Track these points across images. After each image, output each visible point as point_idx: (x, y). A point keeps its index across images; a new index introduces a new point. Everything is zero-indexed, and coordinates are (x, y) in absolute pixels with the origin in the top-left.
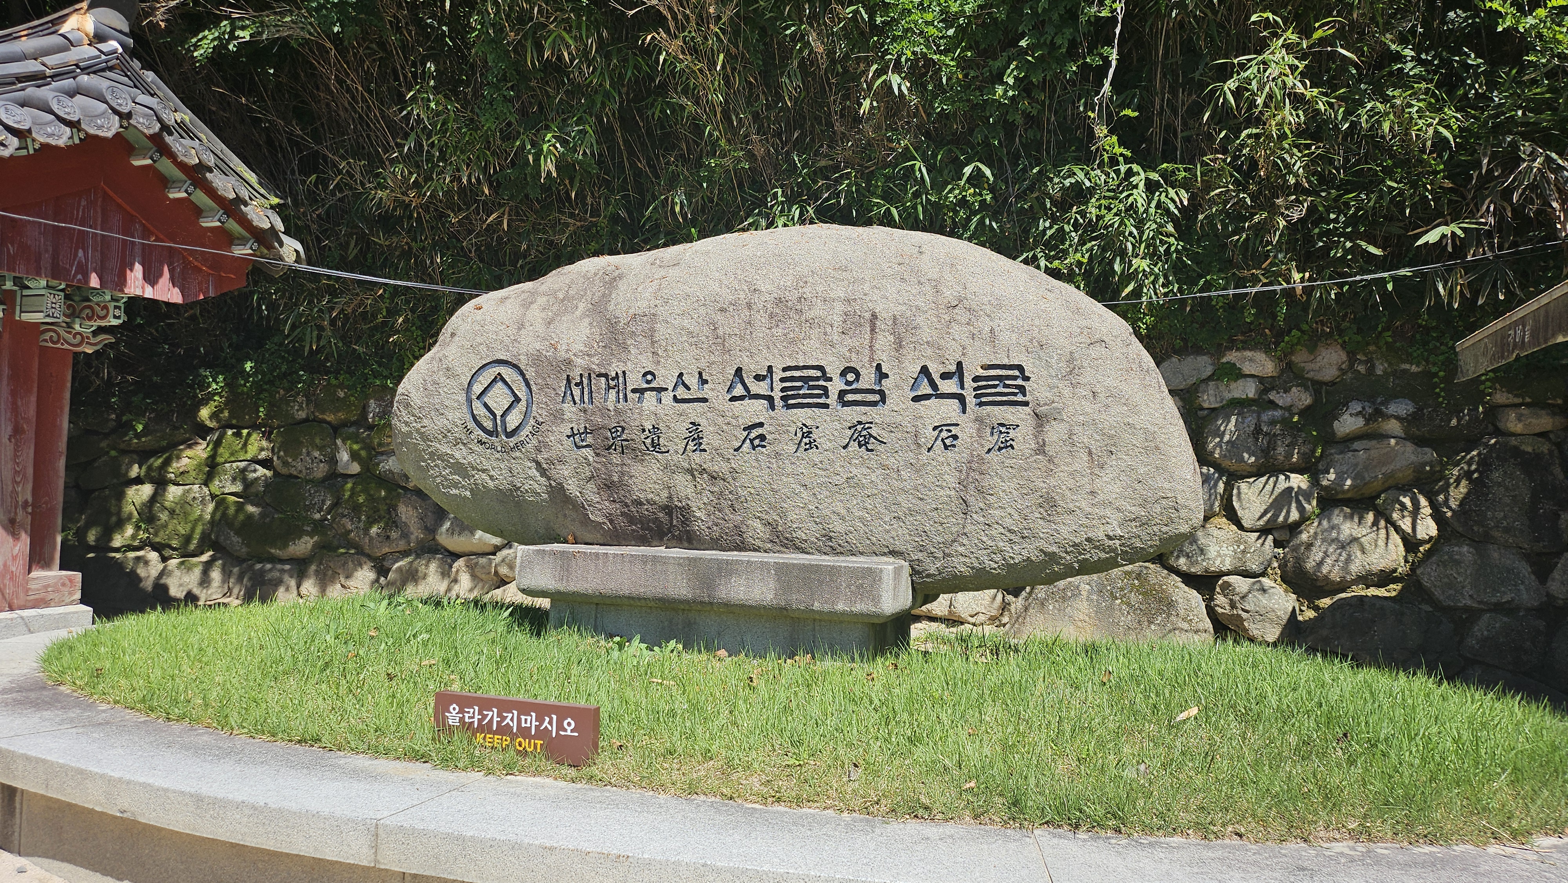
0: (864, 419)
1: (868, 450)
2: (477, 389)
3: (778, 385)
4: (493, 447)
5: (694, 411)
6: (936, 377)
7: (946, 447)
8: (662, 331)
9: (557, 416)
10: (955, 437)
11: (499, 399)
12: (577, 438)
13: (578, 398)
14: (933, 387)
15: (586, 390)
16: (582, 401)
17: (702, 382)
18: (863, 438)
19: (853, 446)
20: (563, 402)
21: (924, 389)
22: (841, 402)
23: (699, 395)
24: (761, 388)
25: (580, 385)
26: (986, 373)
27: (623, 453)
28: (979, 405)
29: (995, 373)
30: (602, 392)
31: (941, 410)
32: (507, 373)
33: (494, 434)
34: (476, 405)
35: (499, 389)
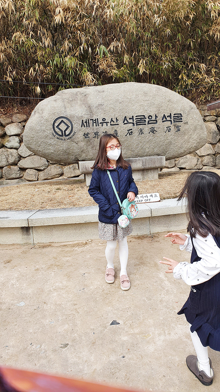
0: (153, 127)
1: (154, 133)
2: (56, 124)
3: (135, 120)
4: (61, 139)
5: (115, 127)
6: (166, 117)
7: (169, 131)
8: (106, 109)
10: (170, 129)
11: (63, 127)
12: (86, 135)
13: (86, 126)
14: (166, 118)
15: (88, 123)
16: (87, 126)
17: (117, 120)
18: (153, 131)
19: (151, 132)
20: (82, 127)
21: (164, 119)
22: (148, 123)
23: (117, 123)
24: (131, 121)
25: (86, 122)
26: (175, 116)
27: (98, 138)
28: (174, 122)
29: (177, 115)
30: (92, 123)
31: (168, 124)
32: (64, 120)
33: (62, 136)
34: (56, 128)
35: (63, 124)
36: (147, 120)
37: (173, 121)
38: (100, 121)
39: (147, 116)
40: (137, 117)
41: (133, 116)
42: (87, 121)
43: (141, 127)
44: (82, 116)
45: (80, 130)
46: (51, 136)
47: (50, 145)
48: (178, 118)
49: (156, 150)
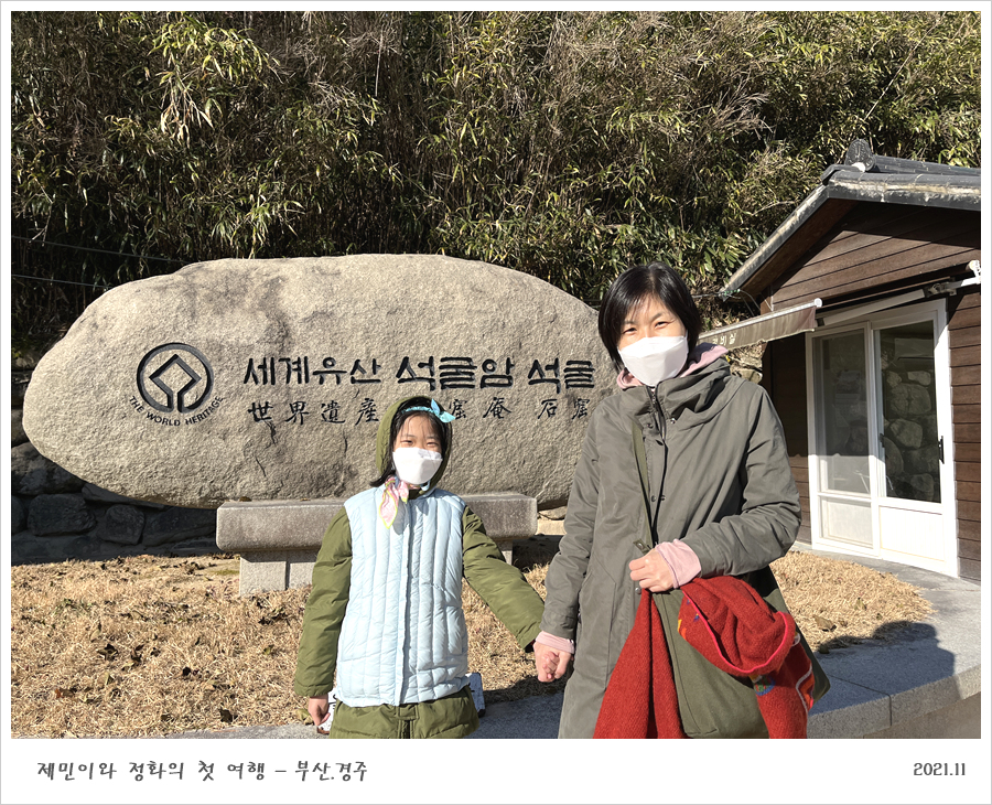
0: (499, 396)
1: (499, 418)
2: (150, 369)
3: (438, 372)
4: (164, 421)
5: (368, 389)
6: (543, 369)
7: (549, 415)
8: (339, 330)
9: (239, 394)
10: (555, 408)
11: (175, 378)
12: (258, 413)
13: (261, 378)
14: (541, 375)
15: (269, 371)
16: (265, 381)
18: (498, 410)
19: (491, 415)
20: (245, 382)
21: (536, 376)
22: (483, 385)
23: (374, 377)
25: (263, 367)
26: (572, 366)
27: (302, 423)
28: (568, 387)
29: (576, 366)
30: (284, 374)
31: (547, 390)
32: (185, 356)
33: (169, 409)
34: (147, 382)
35: (175, 369)
36: (479, 373)
37: (563, 383)
38: (316, 365)
39: (478, 362)
40: (446, 363)
41: (431, 359)
42: (268, 364)
43: (458, 393)
44: (251, 347)
45: (239, 392)
46: (126, 408)
48: (581, 374)
49: (507, 475)
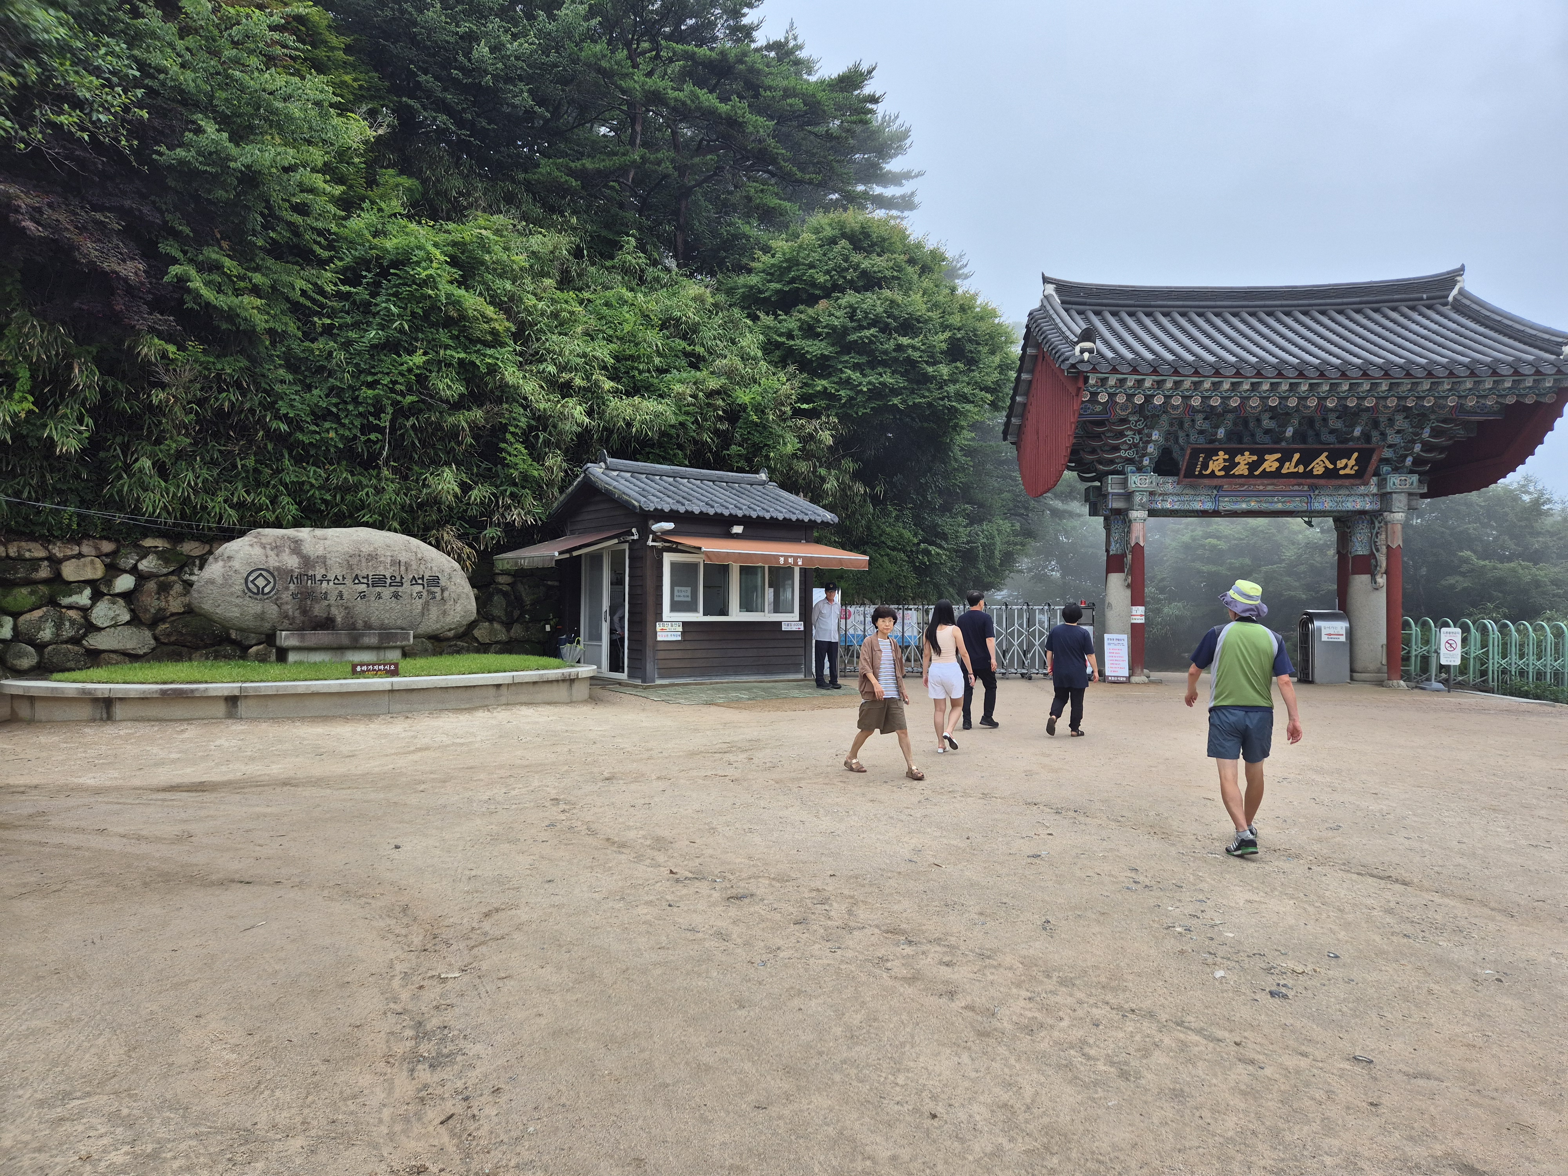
0: (397, 590)
1: (397, 599)
2: (251, 578)
3: (371, 580)
4: (256, 599)
5: (341, 587)
6: (417, 579)
7: (419, 598)
8: (329, 562)
9: (287, 589)
10: (421, 595)
11: (261, 582)
12: (294, 596)
13: (296, 582)
14: (416, 581)
15: (299, 580)
16: (298, 583)
17: (344, 578)
18: (396, 596)
19: (393, 598)
20: (290, 583)
21: (414, 582)
22: (390, 585)
23: (343, 582)
24: (365, 581)
25: (297, 578)
26: (430, 578)
27: (312, 600)
28: (428, 586)
30: (306, 580)
31: (419, 588)
32: (263, 573)
33: (258, 594)
34: (249, 584)
35: (260, 578)
36: (388, 581)
37: (426, 585)
38: (318, 577)
39: (388, 576)
40: (374, 577)
41: (368, 575)
42: (299, 577)
43: (378, 589)
44: (292, 571)
46: (240, 593)
47: (237, 605)
48: (435, 581)
49: (399, 622)
